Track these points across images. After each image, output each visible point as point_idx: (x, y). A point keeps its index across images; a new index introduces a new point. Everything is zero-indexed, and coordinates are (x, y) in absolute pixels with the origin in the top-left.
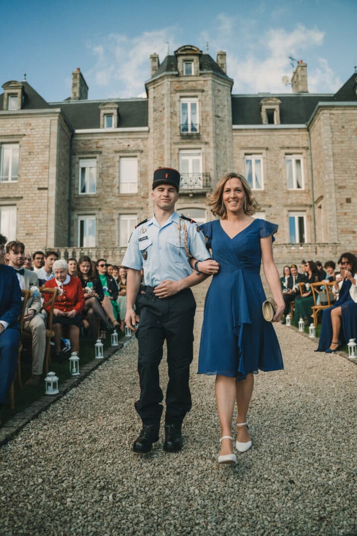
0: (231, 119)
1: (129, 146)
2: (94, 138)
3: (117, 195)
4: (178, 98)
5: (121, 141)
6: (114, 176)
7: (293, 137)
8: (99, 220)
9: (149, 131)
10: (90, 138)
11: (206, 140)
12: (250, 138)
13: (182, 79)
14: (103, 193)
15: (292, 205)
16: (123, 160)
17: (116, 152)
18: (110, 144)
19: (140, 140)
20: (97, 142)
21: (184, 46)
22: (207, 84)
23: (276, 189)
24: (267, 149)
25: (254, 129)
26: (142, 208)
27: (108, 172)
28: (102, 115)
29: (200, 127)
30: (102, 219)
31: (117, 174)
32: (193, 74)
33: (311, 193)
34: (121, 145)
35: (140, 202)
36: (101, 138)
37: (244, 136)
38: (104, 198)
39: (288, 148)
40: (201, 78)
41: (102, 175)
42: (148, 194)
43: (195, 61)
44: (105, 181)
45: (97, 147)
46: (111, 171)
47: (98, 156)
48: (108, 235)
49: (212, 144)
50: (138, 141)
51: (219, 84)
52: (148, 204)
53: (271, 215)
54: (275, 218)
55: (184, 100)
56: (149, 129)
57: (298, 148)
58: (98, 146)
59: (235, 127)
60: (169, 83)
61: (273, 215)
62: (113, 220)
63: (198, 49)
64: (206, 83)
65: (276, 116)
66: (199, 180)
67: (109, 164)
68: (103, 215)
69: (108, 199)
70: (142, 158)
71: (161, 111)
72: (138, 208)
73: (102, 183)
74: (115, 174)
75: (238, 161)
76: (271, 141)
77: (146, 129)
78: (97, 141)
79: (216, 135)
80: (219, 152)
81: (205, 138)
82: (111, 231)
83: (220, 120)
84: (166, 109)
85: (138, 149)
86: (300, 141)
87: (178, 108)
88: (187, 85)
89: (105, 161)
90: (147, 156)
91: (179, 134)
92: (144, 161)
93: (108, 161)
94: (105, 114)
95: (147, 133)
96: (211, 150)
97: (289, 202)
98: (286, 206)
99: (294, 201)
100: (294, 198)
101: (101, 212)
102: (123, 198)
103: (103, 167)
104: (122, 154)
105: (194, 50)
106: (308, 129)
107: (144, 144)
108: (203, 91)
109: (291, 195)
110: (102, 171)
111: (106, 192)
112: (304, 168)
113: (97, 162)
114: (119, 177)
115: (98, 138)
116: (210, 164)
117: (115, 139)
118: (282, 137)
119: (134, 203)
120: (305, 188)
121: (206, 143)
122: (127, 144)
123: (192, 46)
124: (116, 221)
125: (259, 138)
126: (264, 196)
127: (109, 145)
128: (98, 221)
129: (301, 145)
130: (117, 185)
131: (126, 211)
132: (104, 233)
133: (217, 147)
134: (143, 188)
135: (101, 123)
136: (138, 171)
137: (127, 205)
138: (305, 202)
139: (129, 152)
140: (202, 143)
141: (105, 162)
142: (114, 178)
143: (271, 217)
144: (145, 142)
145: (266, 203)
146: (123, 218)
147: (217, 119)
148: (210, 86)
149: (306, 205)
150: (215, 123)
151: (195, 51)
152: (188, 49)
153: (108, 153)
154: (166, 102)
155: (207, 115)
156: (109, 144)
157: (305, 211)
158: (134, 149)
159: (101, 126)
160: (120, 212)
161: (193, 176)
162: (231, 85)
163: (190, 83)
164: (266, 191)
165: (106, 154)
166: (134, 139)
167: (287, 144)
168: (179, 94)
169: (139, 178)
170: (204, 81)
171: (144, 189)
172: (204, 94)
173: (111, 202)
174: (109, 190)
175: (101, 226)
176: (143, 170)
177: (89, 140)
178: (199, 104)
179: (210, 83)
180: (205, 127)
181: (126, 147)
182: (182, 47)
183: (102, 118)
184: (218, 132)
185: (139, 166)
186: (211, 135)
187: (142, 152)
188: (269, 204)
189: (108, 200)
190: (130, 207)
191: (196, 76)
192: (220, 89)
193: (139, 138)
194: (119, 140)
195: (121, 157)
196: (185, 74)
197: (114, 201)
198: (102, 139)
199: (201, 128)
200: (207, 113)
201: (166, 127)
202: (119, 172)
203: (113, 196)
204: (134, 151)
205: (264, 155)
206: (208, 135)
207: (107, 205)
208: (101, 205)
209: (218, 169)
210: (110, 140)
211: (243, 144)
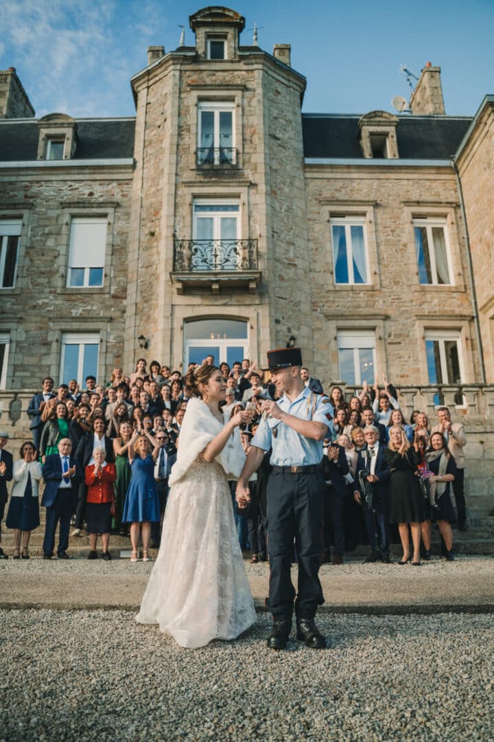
0: (300, 146)
1: (91, 194)
2: (22, 178)
3: (59, 291)
4: (195, 100)
5: (77, 185)
6: (56, 253)
7: (428, 183)
8: (18, 343)
9: (134, 166)
10: (13, 179)
11: (251, 178)
12: (340, 184)
13: (203, 67)
14: (30, 286)
15: (431, 316)
16: (76, 221)
17: (64, 205)
18: (54, 191)
19: (115, 184)
20: (26, 187)
21: (210, 8)
22: (254, 76)
23: (397, 283)
24: (376, 205)
25: (349, 167)
26: (111, 320)
27: (44, 245)
28: (42, 136)
29: (238, 153)
30: (24, 342)
31: (62, 250)
32: (226, 57)
33: (470, 292)
34: (76, 192)
35: (108, 308)
36: (35, 178)
37: (329, 179)
38: (32, 298)
39: (418, 203)
40: (242, 66)
41: (31, 251)
42: (125, 290)
43: (230, 36)
44: (37, 262)
45: (26, 197)
46: (50, 243)
47: (26, 213)
48: (32, 376)
49: (262, 188)
50: (110, 187)
51: (277, 80)
52: (124, 312)
53: (390, 336)
54: (399, 343)
55: (207, 106)
56: (135, 162)
57: (438, 203)
58: (29, 194)
59: (309, 161)
60: (177, 73)
61: (392, 337)
62: (47, 344)
63: (236, 14)
64: (250, 75)
65: (391, 146)
66: (233, 253)
67: (47, 230)
68: (26, 332)
69: (40, 299)
70: (117, 218)
71: (159, 127)
72: (101, 319)
73: (31, 266)
74: (58, 248)
75: (317, 227)
76: (382, 189)
77: (129, 161)
78: (27, 184)
79: (271, 172)
80: (277, 205)
81: (249, 174)
82: (40, 367)
83: (279, 145)
84: (169, 121)
85: (109, 200)
86: (442, 193)
87: (194, 119)
88: (214, 78)
89: (41, 223)
90: (128, 214)
91: (194, 167)
92: (120, 225)
93: (46, 223)
94: (49, 137)
95: (130, 171)
96: (259, 199)
97: (426, 309)
98: (420, 317)
99: (437, 308)
100: (436, 301)
101: (21, 328)
102: (73, 298)
103: (34, 236)
104: (75, 211)
105: (228, 16)
106: (455, 170)
107: (122, 191)
108: (244, 88)
109: (429, 296)
110: (33, 242)
111: (38, 285)
112: (453, 244)
113: (23, 225)
114: (67, 255)
115: (29, 178)
116: (257, 227)
117: (65, 181)
118: (405, 182)
119: (94, 308)
120: (456, 282)
121: (252, 185)
122: (87, 192)
123: (224, 9)
124: (54, 345)
125: (358, 184)
126: (372, 296)
127: (52, 193)
128: (14, 345)
129: (443, 199)
130: (62, 270)
131: (76, 326)
132: (24, 371)
133: (272, 193)
134: (115, 277)
135: (40, 152)
136: (108, 245)
137: (80, 311)
138: (458, 311)
139: (91, 205)
140: (241, 184)
141: (40, 226)
142: (56, 257)
143: (389, 340)
144: (125, 188)
145: (376, 312)
146: (70, 339)
147: (273, 141)
148: (260, 81)
149: (462, 317)
150: (270, 149)
151: (232, 17)
152: (218, 15)
153: (49, 208)
154: (170, 109)
155: (254, 133)
156: (52, 189)
157: (459, 329)
158: (101, 200)
159: (39, 158)
160: (64, 326)
161: (222, 245)
162: (301, 88)
163: (218, 74)
164: (378, 287)
165: (43, 209)
166: (102, 182)
167: (415, 197)
168: (195, 94)
169: (110, 258)
170: (247, 71)
171: (118, 279)
172: (247, 94)
173: (47, 304)
174: (42, 280)
175: (20, 356)
176: (118, 241)
177: (10, 183)
178: (237, 111)
179: (258, 75)
180: (248, 153)
181: (86, 196)
182: (205, 10)
183: (41, 143)
184: (275, 166)
185: (111, 232)
186: (261, 169)
187: (117, 205)
188: (382, 312)
189: (40, 302)
190: (86, 315)
191: (232, 62)
192: (279, 90)
193: (113, 180)
194: (72, 184)
195: (73, 216)
196: (209, 58)
197: (51, 302)
198: (38, 182)
199: (241, 156)
200: (253, 129)
201: (167, 152)
202: (68, 245)
203: (51, 292)
204: (100, 205)
205: (370, 216)
206: (255, 169)
207: (36, 311)
208: (24, 311)
209: (276, 237)
210: (55, 184)
211: (326, 194)
